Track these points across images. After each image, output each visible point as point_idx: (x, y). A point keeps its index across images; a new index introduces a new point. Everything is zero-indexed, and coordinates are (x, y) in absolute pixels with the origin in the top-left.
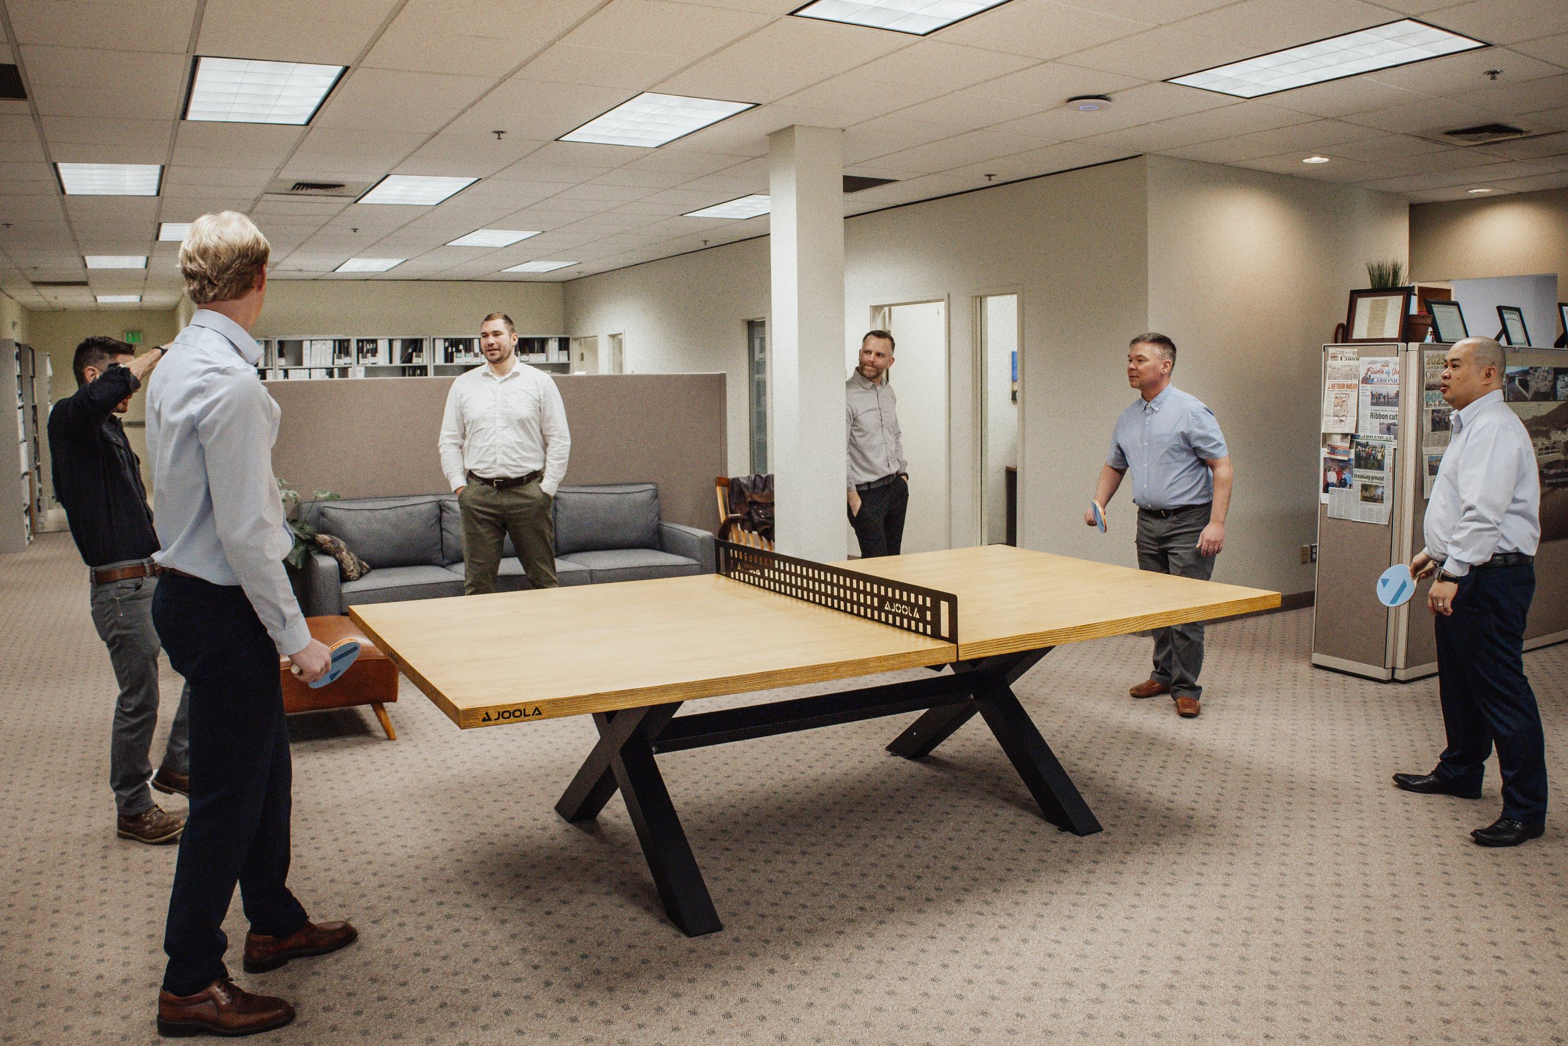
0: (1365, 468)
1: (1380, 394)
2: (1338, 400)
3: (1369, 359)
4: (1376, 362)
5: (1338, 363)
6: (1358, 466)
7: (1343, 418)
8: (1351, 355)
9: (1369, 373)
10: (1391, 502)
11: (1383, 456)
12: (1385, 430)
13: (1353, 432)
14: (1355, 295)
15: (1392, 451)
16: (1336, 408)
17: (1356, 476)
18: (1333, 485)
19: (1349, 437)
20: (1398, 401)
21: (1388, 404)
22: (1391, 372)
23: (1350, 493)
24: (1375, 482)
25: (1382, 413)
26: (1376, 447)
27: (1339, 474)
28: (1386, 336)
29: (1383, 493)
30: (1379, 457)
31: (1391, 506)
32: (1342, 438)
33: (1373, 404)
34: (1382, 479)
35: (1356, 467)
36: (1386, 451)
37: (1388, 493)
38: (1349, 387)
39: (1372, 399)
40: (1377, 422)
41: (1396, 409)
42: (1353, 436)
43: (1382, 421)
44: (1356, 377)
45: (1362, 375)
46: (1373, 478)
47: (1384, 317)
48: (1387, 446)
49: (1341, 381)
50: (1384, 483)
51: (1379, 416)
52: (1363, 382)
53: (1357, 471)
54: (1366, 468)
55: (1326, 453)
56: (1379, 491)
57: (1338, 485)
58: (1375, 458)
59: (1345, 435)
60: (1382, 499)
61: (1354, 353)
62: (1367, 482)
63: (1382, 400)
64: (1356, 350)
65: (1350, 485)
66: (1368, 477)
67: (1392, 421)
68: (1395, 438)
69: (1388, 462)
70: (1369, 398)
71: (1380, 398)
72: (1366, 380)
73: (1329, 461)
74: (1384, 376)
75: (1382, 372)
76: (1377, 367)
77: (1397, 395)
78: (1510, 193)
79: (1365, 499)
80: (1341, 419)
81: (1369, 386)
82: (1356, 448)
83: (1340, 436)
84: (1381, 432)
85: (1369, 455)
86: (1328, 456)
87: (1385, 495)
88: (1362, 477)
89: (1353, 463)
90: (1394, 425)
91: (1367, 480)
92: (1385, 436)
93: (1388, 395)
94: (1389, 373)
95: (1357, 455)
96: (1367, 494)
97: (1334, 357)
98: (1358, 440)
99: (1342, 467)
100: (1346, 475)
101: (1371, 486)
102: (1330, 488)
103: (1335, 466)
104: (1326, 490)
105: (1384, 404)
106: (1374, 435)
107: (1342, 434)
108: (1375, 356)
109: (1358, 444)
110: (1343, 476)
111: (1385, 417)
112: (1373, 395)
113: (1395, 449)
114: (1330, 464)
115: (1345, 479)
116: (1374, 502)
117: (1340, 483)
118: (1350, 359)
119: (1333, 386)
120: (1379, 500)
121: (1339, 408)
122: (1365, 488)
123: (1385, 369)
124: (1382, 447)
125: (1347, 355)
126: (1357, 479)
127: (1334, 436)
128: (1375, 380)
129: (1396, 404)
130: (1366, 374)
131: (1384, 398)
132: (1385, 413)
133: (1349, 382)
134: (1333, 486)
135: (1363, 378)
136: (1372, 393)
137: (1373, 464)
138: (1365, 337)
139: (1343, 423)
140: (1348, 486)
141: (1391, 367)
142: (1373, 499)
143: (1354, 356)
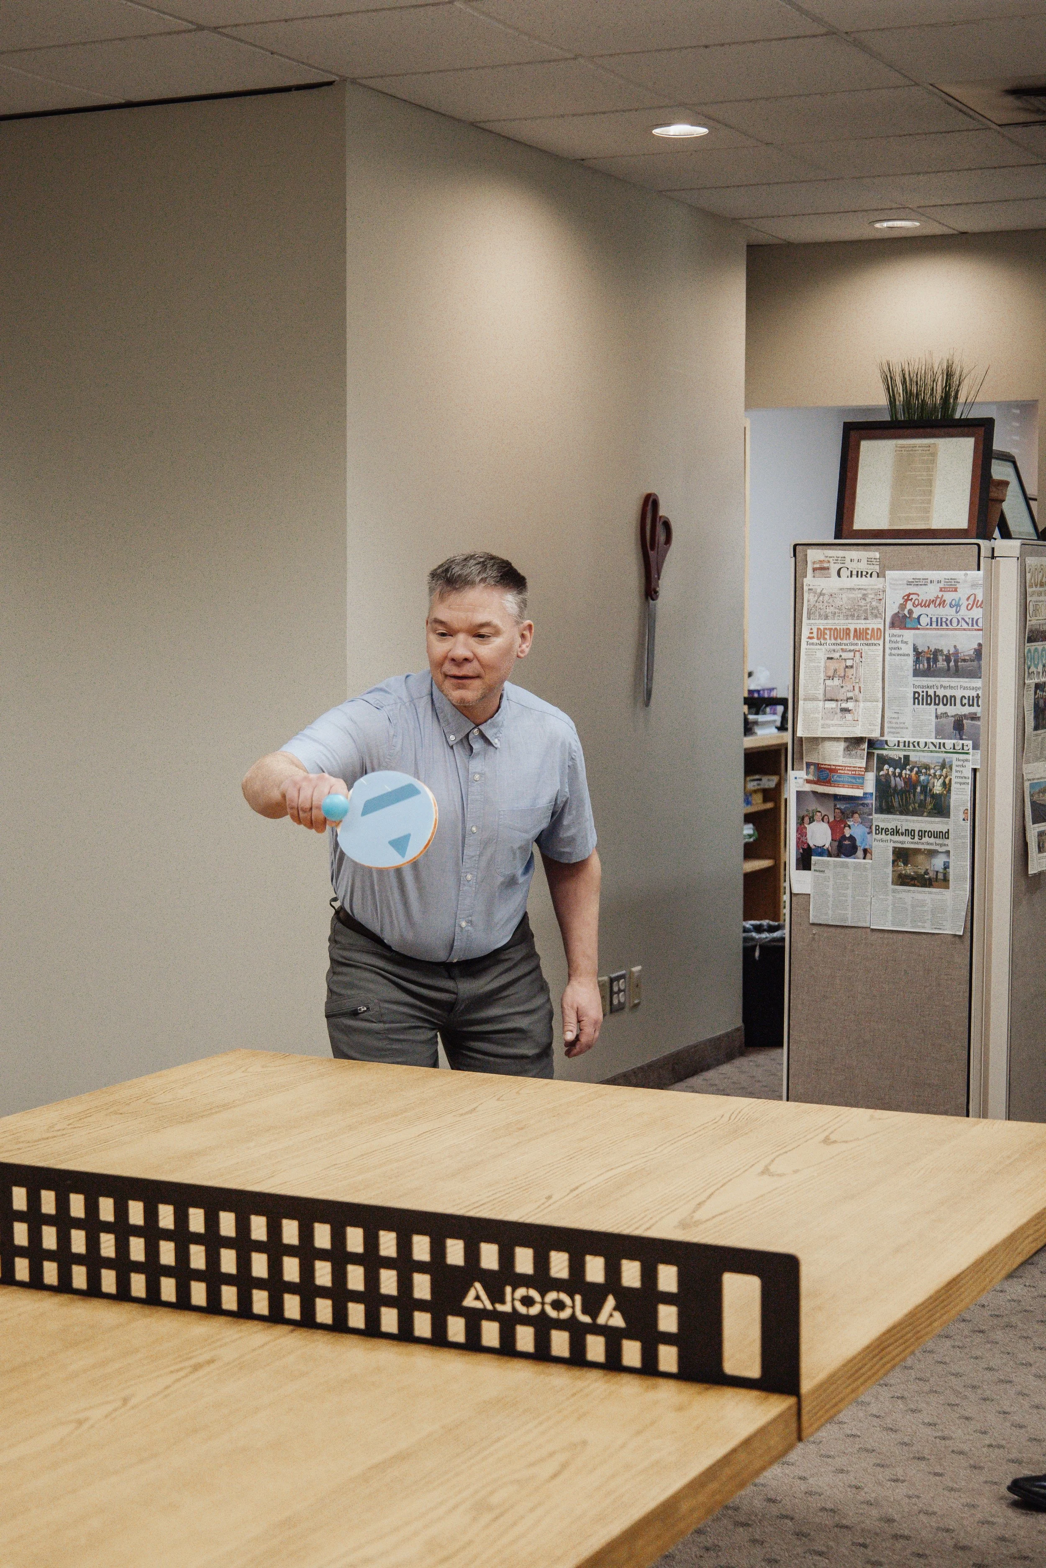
0: (901, 813)
1: (937, 652)
2: (832, 665)
3: (910, 574)
4: (925, 582)
5: (830, 584)
6: (886, 808)
7: (850, 705)
8: (863, 566)
9: (909, 605)
10: (968, 886)
11: (947, 786)
12: (950, 728)
13: (875, 734)
14: (853, 433)
15: (969, 774)
16: (828, 682)
17: (879, 830)
18: (822, 852)
19: (866, 746)
20: (980, 667)
21: (957, 673)
22: (964, 603)
23: (865, 869)
24: (927, 843)
25: (941, 693)
26: (927, 767)
27: (836, 826)
28: (936, 524)
29: (946, 866)
30: (938, 788)
31: (968, 893)
32: (847, 749)
33: (917, 673)
34: (946, 835)
35: (881, 810)
36: (954, 774)
37: (959, 867)
38: (860, 634)
39: (917, 661)
40: (929, 712)
41: (977, 683)
42: (872, 743)
43: (941, 709)
44: (876, 614)
45: (892, 609)
46: (922, 834)
47: (930, 482)
48: (955, 763)
49: (840, 623)
50: (950, 844)
51: (934, 700)
52: (893, 625)
53: (881, 820)
54: (904, 811)
55: (801, 781)
56: (938, 863)
57: (835, 852)
58: (926, 789)
59: (856, 741)
60: (946, 880)
61: (870, 561)
62: (907, 842)
63: (941, 664)
64: (877, 555)
65: (865, 851)
66: (910, 833)
67: (967, 710)
68: (976, 747)
69: (960, 798)
70: (910, 661)
71: (936, 660)
72: (901, 621)
73: (812, 797)
74: (946, 612)
75: (943, 603)
76: (930, 592)
77: (978, 652)
78: (951, 232)
79: (903, 880)
80: (844, 705)
81: (908, 635)
82: (879, 769)
83: (842, 745)
84: (940, 732)
85: (911, 785)
86: (808, 788)
87: (951, 871)
88: (896, 832)
89: (872, 802)
90: (974, 717)
91: (908, 839)
92: (949, 743)
93: (956, 653)
94: (958, 605)
95: (883, 786)
96: (909, 870)
97: (822, 569)
98: (884, 752)
99: (842, 813)
100: (855, 829)
101: (917, 851)
102: (814, 859)
103: (827, 810)
104: (804, 863)
105: (947, 673)
106: (922, 741)
107: (846, 739)
108: (922, 568)
109: (883, 761)
110: (847, 832)
111: (950, 700)
112: (918, 654)
113: (975, 771)
114: (813, 805)
115: (852, 838)
116: (924, 885)
117: (840, 846)
118: (860, 574)
119: (821, 634)
120: (941, 880)
121: (837, 682)
122: (901, 855)
123: (949, 597)
124: (943, 766)
125: (855, 567)
126: (883, 836)
127: (827, 744)
128: (924, 621)
129: (974, 674)
130: (903, 606)
131: (948, 659)
132: (949, 693)
133: (861, 624)
134: (821, 855)
135: (896, 616)
136: (915, 649)
137: (922, 805)
138: (884, 525)
139: (849, 716)
140: (860, 853)
141: (963, 593)
142: (924, 881)
143: (870, 569)
